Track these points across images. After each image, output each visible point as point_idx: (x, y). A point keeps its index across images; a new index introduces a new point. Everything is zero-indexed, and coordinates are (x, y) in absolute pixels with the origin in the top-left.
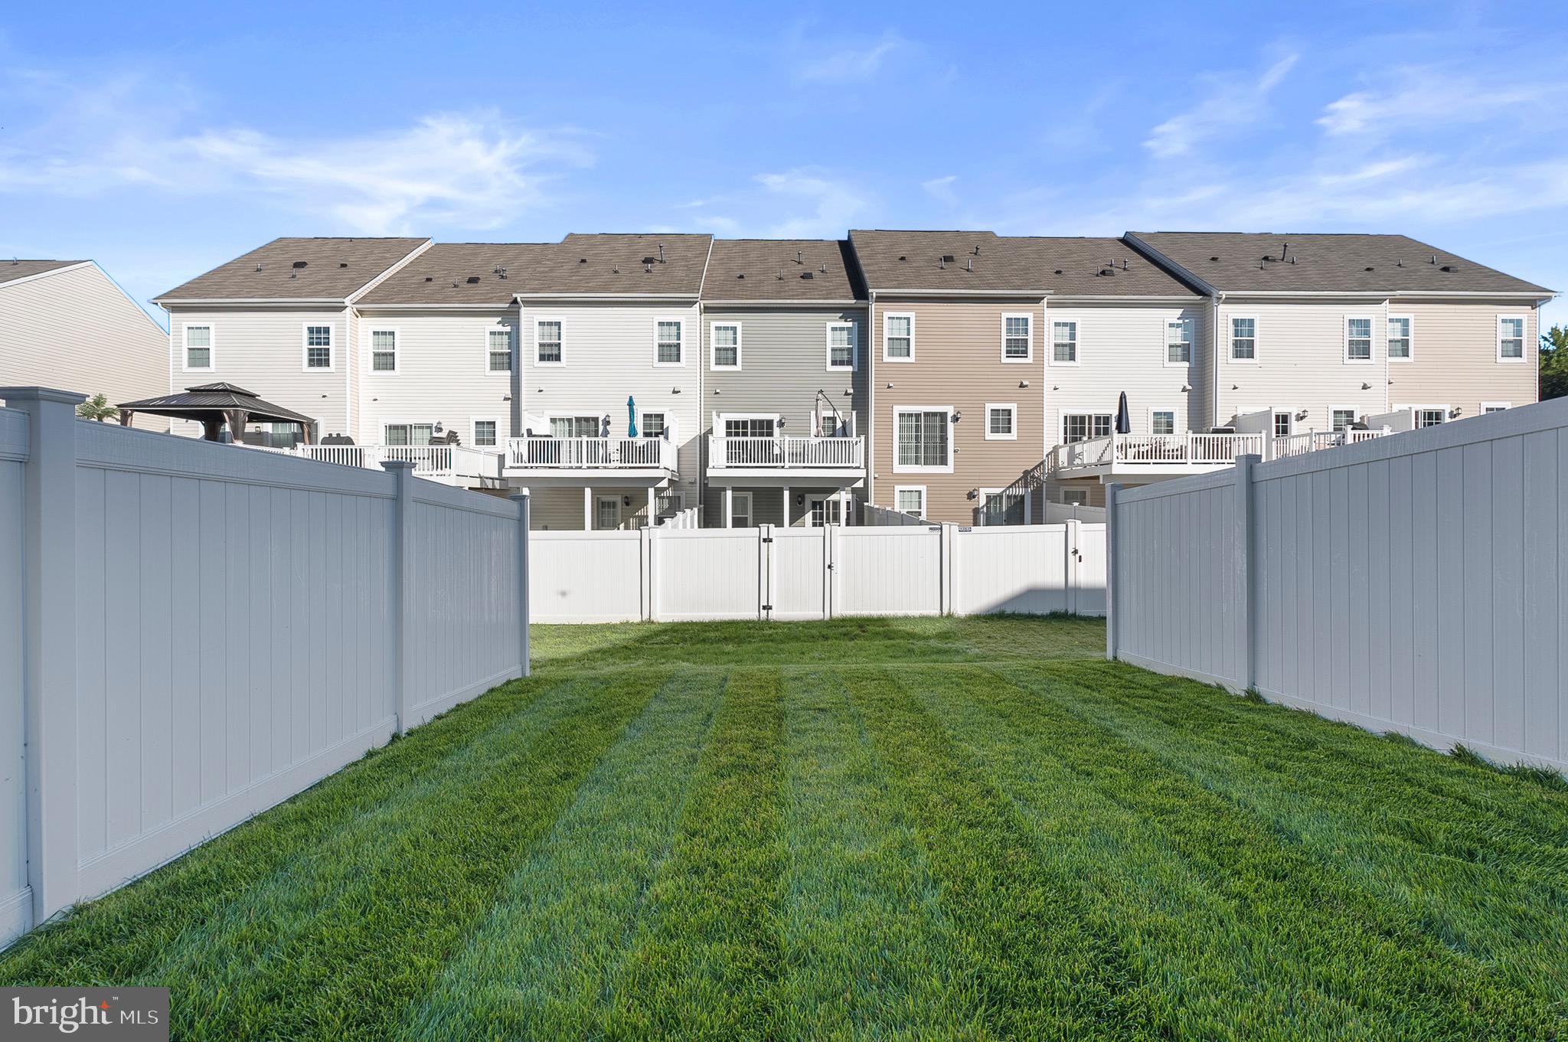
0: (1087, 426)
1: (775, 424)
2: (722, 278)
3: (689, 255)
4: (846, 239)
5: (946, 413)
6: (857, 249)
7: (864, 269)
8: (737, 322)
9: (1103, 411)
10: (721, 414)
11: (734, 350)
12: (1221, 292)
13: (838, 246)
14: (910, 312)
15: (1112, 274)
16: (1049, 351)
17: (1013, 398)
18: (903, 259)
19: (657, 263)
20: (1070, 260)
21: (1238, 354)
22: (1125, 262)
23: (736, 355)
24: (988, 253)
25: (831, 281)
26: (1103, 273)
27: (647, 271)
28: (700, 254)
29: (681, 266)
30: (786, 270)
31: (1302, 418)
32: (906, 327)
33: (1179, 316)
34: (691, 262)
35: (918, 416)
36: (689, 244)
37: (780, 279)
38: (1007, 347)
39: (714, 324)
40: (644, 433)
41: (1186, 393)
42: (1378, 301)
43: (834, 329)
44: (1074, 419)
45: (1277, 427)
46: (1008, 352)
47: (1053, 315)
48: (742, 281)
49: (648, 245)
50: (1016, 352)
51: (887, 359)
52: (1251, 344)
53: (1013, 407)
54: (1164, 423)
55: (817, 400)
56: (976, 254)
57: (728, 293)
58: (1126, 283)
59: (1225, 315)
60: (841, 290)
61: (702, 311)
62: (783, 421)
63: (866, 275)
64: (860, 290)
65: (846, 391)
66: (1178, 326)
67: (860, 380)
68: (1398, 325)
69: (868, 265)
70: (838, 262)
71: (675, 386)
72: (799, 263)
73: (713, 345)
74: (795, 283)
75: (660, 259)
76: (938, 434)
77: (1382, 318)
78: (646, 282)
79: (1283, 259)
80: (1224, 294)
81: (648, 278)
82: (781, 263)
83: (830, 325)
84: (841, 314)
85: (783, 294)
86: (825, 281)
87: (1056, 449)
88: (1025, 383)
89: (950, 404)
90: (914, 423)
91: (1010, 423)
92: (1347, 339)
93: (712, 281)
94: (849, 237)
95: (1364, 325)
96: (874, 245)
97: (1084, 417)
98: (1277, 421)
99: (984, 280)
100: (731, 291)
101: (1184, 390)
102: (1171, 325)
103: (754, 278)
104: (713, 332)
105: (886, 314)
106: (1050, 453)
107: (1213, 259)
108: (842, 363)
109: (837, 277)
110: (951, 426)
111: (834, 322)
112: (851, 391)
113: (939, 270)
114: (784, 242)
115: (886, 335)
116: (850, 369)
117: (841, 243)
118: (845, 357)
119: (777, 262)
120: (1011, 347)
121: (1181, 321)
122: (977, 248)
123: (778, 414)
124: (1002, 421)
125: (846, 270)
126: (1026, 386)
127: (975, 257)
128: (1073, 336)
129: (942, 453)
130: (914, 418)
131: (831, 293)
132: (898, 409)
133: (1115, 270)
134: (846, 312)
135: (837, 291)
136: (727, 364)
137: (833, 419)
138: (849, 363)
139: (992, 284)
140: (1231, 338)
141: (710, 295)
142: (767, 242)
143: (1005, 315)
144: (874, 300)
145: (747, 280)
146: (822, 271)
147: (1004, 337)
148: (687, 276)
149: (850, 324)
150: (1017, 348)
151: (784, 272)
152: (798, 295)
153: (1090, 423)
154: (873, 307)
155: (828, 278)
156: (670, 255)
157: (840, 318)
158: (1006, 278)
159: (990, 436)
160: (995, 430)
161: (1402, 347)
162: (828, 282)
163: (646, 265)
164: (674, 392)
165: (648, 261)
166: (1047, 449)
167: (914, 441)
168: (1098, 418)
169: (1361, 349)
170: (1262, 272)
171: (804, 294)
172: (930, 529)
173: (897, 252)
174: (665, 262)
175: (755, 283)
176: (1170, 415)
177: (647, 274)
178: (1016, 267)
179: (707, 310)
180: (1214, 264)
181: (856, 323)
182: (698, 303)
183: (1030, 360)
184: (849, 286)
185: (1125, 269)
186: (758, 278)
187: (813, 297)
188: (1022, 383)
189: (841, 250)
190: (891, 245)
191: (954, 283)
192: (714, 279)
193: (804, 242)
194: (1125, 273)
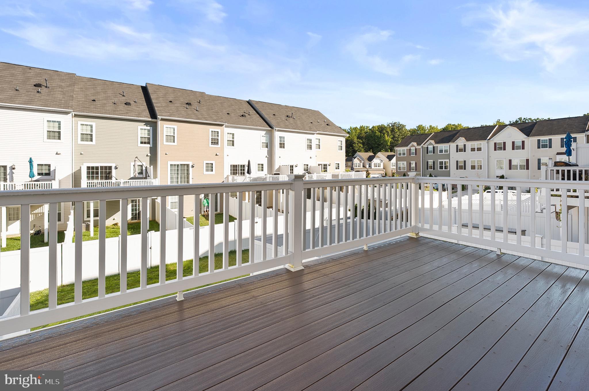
0: (238, 168)
1: (113, 168)
2: (83, 100)
3: (63, 84)
4: (145, 86)
5: (189, 164)
6: (151, 94)
7: (155, 105)
8: (93, 122)
9: (242, 164)
10: (84, 163)
11: (91, 135)
12: (276, 128)
13: (141, 89)
14: (175, 125)
15: (245, 116)
16: (226, 142)
17: (214, 159)
18: (171, 102)
19: (43, 88)
20: (231, 108)
21: (281, 147)
22: (249, 112)
23: (92, 137)
24: (204, 103)
25: (140, 108)
26: (242, 116)
27: (38, 92)
28: (70, 85)
29: (59, 91)
30: (117, 99)
31: (296, 166)
32: (173, 131)
33: (265, 133)
34: (65, 90)
35: (178, 165)
36: (62, 78)
37: (114, 104)
38: (211, 141)
39: (80, 123)
40: (38, 173)
41: (267, 158)
42: (313, 134)
43: (141, 129)
44: (234, 166)
45: (291, 169)
46: (212, 143)
47: (227, 130)
48: (94, 103)
49: (36, 75)
50: (215, 143)
51: (165, 143)
52: (284, 144)
53: (213, 162)
54: (261, 167)
55: (135, 161)
56: (199, 103)
57: (87, 109)
58: (249, 121)
59: (277, 135)
60: (144, 113)
61: (73, 116)
62: (117, 167)
63: (156, 108)
64: (153, 114)
65: (147, 155)
66: (265, 136)
67: (154, 151)
68: (318, 140)
69: (156, 103)
70: (142, 98)
71: (57, 151)
72: (123, 96)
73: (80, 132)
74: (122, 107)
75: (46, 86)
76: (186, 172)
77: (314, 138)
78: (38, 99)
79: (292, 117)
80: (277, 129)
81: (39, 97)
82: (114, 95)
83: (139, 127)
84: (145, 123)
85: (117, 112)
86: (137, 107)
87: (228, 176)
88: (217, 154)
89: (191, 161)
90: (176, 168)
91: (212, 168)
92: (307, 144)
93: (78, 101)
94: (146, 85)
95: (310, 141)
96: (158, 93)
97: (237, 165)
98: (290, 167)
99: (203, 116)
100: (89, 108)
101: (266, 157)
102: (263, 136)
103: (101, 102)
104: (80, 127)
105: (165, 126)
106: (226, 178)
107: (274, 115)
108: (145, 143)
109: (142, 105)
110: (191, 169)
111: (141, 126)
112: (149, 155)
113: (186, 109)
114: (114, 83)
115: (165, 134)
116: (148, 146)
117: (142, 87)
118: (147, 141)
119: (112, 94)
120: (213, 141)
121: (265, 135)
122: (200, 101)
123: (115, 164)
124: (210, 167)
125: (146, 103)
126: (218, 155)
127: (199, 104)
128: (233, 138)
129: (187, 179)
130: (176, 166)
131: (140, 114)
132: (170, 163)
133: (246, 115)
134: (147, 123)
135: (142, 113)
136: (87, 141)
137: (142, 166)
138: (149, 143)
139: (206, 118)
140: (279, 142)
141: (77, 109)
142: (105, 81)
143: (211, 130)
144: (160, 120)
145: (97, 103)
146: (135, 102)
147: (210, 138)
148: (63, 98)
149: (149, 128)
150: (215, 142)
151: (116, 100)
152: (124, 114)
153: (239, 167)
154: (160, 123)
155: (138, 106)
156: (52, 83)
157: (144, 125)
158: (211, 116)
159: (205, 173)
160: (207, 170)
161: (319, 147)
162: (138, 107)
163: (37, 88)
164: (57, 154)
165: (38, 85)
166: (225, 176)
167: (177, 175)
168: (241, 166)
169: (310, 147)
170: (287, 121)
171: (127, 113)
172: (190, 229)
173: (168, 97)
174: (49, 88)
175: (102, 105)
176: (262, 165)
177: (38, 94)
178: (214, 111)
179: (76, 116)
180: (274, 117)
181: (152, 128)
182: (71, 114)
183: (219, 146)
184: (148, 111)
185: (249, 115)
186: (103, 102)
187: (131, 115)
188: (216, 154)
189: (143, 91)
190: (165, 94)
191: (192, 116)
192: (79, 99)
193: (125, 84)
194: (249, 116)
